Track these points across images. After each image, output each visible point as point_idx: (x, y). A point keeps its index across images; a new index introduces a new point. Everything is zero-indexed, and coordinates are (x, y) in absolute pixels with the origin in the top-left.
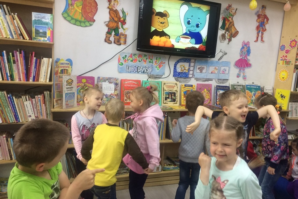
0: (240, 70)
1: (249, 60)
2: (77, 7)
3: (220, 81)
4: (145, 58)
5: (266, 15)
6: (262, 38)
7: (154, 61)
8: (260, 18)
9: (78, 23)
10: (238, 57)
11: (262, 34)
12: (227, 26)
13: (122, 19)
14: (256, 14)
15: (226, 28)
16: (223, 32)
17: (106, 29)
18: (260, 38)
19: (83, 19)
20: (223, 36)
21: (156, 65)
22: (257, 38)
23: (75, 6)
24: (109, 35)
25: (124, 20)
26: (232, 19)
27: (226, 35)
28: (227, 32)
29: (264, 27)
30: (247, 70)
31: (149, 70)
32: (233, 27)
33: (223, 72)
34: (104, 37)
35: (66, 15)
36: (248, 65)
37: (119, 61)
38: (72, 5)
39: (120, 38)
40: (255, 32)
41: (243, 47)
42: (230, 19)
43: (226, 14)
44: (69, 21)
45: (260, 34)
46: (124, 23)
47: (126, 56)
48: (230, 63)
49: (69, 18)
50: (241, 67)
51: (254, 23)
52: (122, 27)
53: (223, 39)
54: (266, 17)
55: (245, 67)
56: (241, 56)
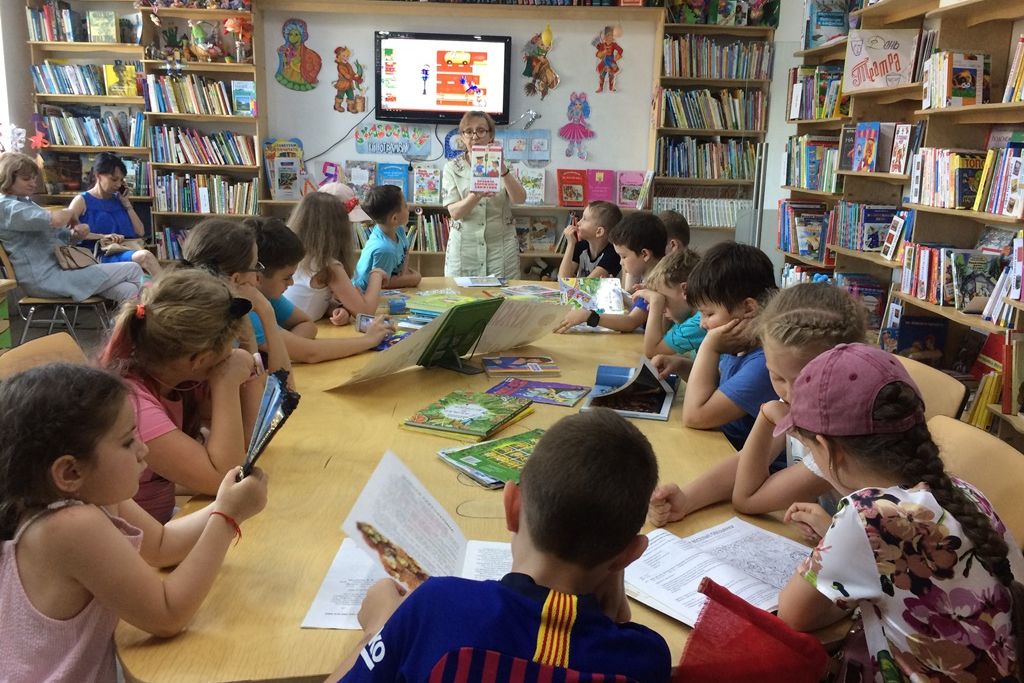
0: (572, 143)
1: (589, 125)
2: (295, 65)
3: (533, 163)
4: (396, 131)
5: (615, 44)
6: (611, 85)
7: (411, 133)
8: (603, 50)
9: (296, 87)
10: (565, 121)
11: (611, 78)
12: (536, 70)
13: (357, 76)
14: (593, 44)
15: (534, 73)
16: (530, 80)
17: (335, 92)
18: (607, 85)
19: (303, 81)
20: (531, 88)
21: (414, 140)
22: (601, 85)
23: (291, 64)
24: (339, 101)
25: (361, 76)
26: (544, 57)
28: (537, 81)
29: (613, 65)
31: (405, 148)
32: (548, 70)
33: (538, 148)
34: (332, 102)
35: (280, 78)
36: (589, 134)
37: (357, 135)
38: (288, 63)
39: (356, 103)
40: (596, 76)
41: (573, 104)
42: (541, 58)
43: (531, 51)
44: (285, 85)
45: (607, 78)
46: (360, 80)
47: (366, 129)
48: (550, 132)
49: (285, 82)
50: (573, 137)
52: (358, 87)
53: (529, 91)
54: (615, 46)
55: (581, 138)
56: (570, 119)
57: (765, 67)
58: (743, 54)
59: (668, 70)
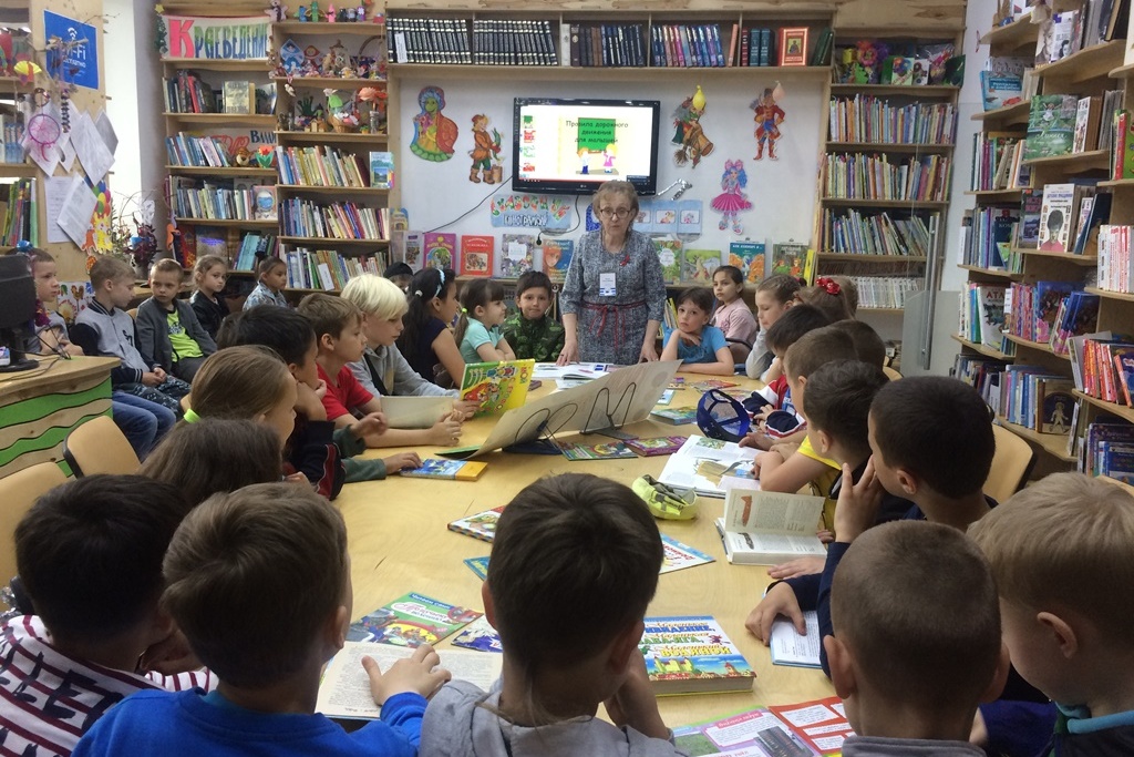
0: (726, 215)
1: (745, 195)
2: (430, 134)
3: (682, 237)
4: (534, 202)
5: (776, 107)
6: (771, 151)
7: (550, 205)
8: (762, 113)
9: (432, 157)
10: (719, 191)
11: (771, 144)
12: (687, 136)
13: (494, 145)
14: (752, 107)
15: (685, 139)
16: (681, 147)
17: (471, 162)
18: (766, 152)
19: (438, 151)
20: (681, 156)
21: (553, 212)
22: (760, 152)
23: (427, 133)
24: (475, 171)
25: (498, 145)
26: (697, 122)
27: (687, 152)
28: (689, 148)
29: (774, 130)
30: (743, 216)
31: (543, 221)
32: (700, 136)
33: (688, 221)
34: (468, 173)
35: (415, 148)
36: (745, 205)
37: (492, 209)
38: (423, 132)
39: (492, 173)
40: (755, 142)
41: (728, 172)
42: (693, 123)
43: (683, 115)
44: (420, 156)
45: (766, 144)
46: (497, 149)
47: (502, 200)
48: (702, 202)
49: (419, 152)
50: (728, 209)
51: (750, 125)
52: (495, 156)
53: (680, 159)
54: (776, 109)
55: (737, 209)
56: (725, 189)
57: (947, 130)
58: (921, 117)
59: (833, 135)
